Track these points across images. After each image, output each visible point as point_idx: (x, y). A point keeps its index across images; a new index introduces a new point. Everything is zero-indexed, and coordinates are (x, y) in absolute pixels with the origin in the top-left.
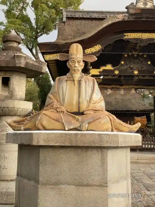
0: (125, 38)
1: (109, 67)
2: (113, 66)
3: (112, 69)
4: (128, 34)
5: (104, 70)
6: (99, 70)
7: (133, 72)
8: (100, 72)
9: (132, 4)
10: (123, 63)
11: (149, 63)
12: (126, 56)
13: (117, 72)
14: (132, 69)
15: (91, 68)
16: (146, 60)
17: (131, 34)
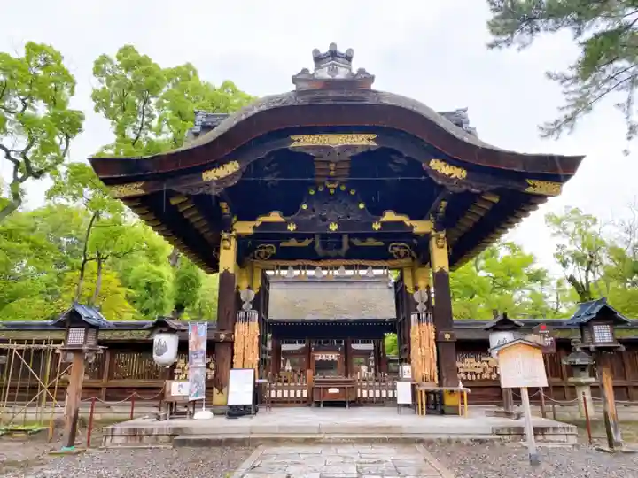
0: (292, 145)
1: (275, 217)
2: (284, 215)
3: (283, 220)
4: (300, 137)
5: (264, 224)
6: (252, 224)
7: (328, 226)
8: (254, 227)
9: (305, 71)
10: (305, 207)
11: (361, 206)
12: (312, 193)
13: (292, 228)
14: (324, 219)
15: (235, 219)
16: (355, 200)
17: (305, 136)
